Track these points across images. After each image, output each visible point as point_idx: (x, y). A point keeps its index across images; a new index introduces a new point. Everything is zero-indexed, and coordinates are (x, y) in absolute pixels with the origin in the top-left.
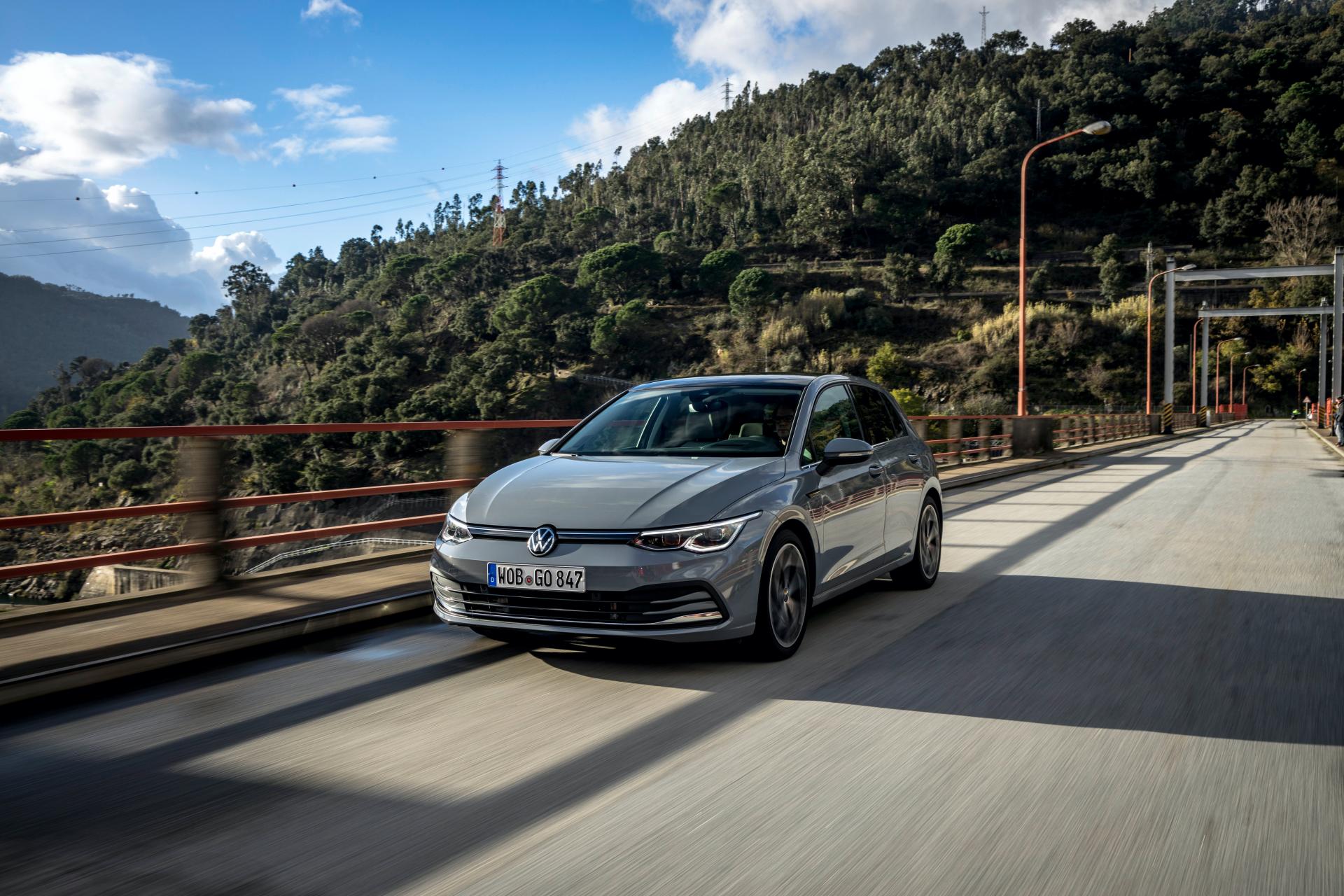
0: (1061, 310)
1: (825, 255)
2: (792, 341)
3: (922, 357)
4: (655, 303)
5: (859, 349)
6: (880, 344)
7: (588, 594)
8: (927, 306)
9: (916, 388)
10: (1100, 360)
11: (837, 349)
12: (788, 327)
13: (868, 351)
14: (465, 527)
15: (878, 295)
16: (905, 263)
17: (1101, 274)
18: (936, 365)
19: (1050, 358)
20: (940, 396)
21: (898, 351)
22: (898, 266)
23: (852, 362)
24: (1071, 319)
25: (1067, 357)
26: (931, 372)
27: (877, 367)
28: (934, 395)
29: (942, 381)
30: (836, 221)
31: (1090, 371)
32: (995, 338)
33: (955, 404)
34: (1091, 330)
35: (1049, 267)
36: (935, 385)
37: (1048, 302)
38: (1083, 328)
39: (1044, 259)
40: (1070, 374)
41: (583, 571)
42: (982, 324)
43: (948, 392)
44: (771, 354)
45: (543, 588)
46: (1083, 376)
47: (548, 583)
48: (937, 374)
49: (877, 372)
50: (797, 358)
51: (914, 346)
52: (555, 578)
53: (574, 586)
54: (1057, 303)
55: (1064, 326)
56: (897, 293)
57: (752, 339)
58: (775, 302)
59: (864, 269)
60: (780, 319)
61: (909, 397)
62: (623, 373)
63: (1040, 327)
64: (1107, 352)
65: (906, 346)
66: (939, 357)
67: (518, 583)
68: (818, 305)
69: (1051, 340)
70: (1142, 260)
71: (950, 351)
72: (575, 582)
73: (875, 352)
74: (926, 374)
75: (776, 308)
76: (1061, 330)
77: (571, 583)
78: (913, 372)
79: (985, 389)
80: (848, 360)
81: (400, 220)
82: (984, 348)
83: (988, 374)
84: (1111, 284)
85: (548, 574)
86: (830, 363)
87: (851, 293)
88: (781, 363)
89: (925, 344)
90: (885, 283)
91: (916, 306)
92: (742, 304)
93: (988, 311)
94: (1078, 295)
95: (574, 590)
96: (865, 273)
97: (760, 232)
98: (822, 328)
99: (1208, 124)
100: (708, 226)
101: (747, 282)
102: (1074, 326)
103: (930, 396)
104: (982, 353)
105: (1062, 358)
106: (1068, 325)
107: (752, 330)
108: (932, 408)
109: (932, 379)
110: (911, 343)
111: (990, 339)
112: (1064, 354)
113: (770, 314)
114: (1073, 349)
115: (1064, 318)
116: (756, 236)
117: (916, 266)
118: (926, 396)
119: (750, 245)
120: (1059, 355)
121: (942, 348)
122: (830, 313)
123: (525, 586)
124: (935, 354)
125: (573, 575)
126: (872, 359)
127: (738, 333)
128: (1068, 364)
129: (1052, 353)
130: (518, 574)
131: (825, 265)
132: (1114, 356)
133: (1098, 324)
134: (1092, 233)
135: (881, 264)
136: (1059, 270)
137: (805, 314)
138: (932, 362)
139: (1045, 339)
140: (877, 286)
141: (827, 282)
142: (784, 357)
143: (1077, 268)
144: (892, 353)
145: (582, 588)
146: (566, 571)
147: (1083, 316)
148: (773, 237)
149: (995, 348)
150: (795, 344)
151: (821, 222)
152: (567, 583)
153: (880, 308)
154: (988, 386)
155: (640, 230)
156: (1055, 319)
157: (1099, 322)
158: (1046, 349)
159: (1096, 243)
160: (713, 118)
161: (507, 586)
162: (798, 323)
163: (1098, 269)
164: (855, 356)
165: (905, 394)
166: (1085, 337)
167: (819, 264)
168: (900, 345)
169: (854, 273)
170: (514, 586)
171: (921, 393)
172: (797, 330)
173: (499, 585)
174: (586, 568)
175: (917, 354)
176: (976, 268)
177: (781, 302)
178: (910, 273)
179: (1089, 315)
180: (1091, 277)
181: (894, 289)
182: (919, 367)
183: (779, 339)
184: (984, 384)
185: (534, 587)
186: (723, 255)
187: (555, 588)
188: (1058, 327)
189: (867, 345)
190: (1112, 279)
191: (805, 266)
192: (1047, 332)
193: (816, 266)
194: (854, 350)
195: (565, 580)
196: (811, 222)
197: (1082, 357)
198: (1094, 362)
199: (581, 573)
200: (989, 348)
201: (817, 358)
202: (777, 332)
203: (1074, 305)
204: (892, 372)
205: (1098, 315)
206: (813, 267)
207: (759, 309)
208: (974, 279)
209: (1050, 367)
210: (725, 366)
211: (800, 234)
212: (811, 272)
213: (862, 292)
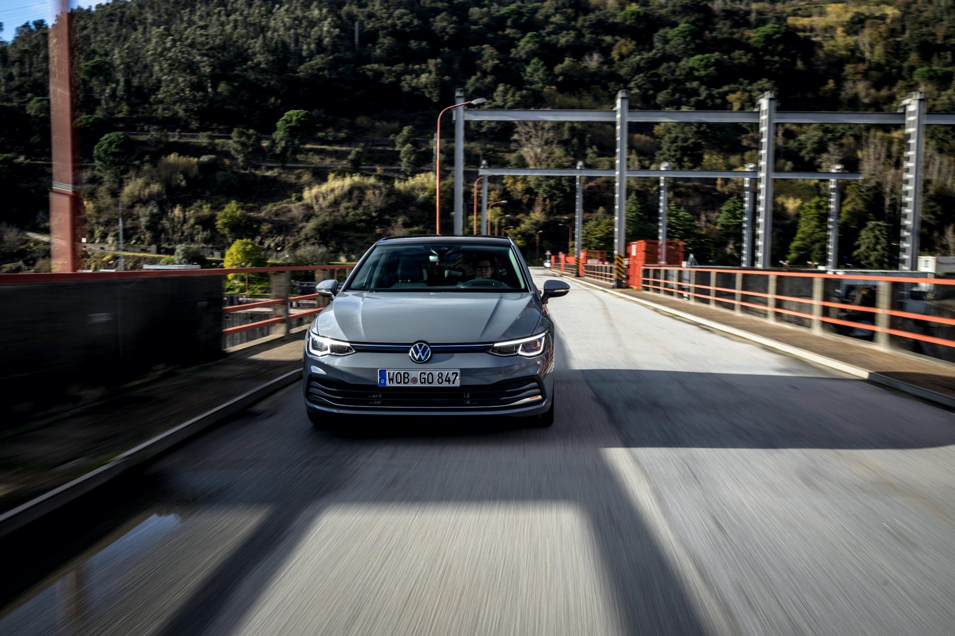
0: (372, 180)
1: (185, 127)
2: (151, 197)
3: (262, 214)
4: (26, 159)
5: (209, 205)
6: (227, 202)
7: (462, 387)
8: (269, 173)
9: (258, 239)
10: (400, 220)
11: (191, 205)
12: (147, 184)
13: (218, 207)
14: (348, 345)
15: (227, 162)
16: (249, 137)
17: (402, 155)
18: (274, 220)
19: (363, 217)
20: (277, 245)
21: (242, 208)
22: (244, 139)
23: (203, 216)
24: (379, 188)
25: (376, 217)
26: (270, 226)
27: (225, 220)
28: (272, 245)
29: (279, 233)
30: (195, 101)
31: (393, 229)
32: (321, 200)
33: (289, 253)
34: (394, 197)
35: (364, 147)
36: (273, 237)
37: (362, 175)
38: (388, 195)
39: (360, 142)
40: (378, 231)
41: (459, 372)
42: (311, 189)
43: (284, 243)
44: (132, 206)
45: (427, 385)
46: (388, 232)
47: (430, 381)
48: (274, 228)
49: (225, 225)
50: (155, 211)
51: (256, 205)
52: (436, 378)
53: (451, 383)
54: (369, 176)
55: (374, 193)
56: (243, 161)
57: (115, 194)
58: (137, 162)
59: (217, 141)
60: (140, 177)
61: (250, 246)
63: (356, 193)
64: (406, 214)
65: (251, 205)
66: (277, 214)
67: (404, 383)
68: (174, 168)
69: (364, 204)
70: (430, 148)
71: (285, 210)
72: (452, 380)
73: (223, 208)
74: (265, 227)
75: (138, 168)
76: (372, 196)
77: (449, 381)
78: (255, 226)
79: (313, 241)
80: (200, 214)
82: (312, 208)
83: (315, 229)
84: (409, 163)
85: (430, 375)
86: (184, 216)
87: (205, 158)
88: (141, 214)
89: (266, 204)
90: (233, 152)
91: (257, 172)
92: (105, 163)
93: (316, 179)
94: (385, 170)
95: (451, 385)
96: (218, 144)
97: (128, 105)
98: (179, 186)
99: (475, 54)
100: (81, 95)
101: (110, 144)
102: (381, 193)
103: (269, 246)
104: (311, 211)
105: (373, 218)
106: (377, 192)
107: (116, 186)
108: (271, 256)
109: (270, 232)
110: (254, 202)
111: (317, 201)
112: (374, 214)
113: (132, 173)
114: (381, 211)
115: (374, 187)
116: (125, 108)
117: (259, 140)
118: (266, 246)
119: (120, 115)
120: (370, 215)
121: (280, 207)
122: (186, 177)
123: (411, 385)
124: (273, 211)
125: (450, 375)
126: (220, 214)
127: (101, 188)
128: (376, 223)
129: (365, 214)
130: (406, 376)
131: (185, 136)
132: (411, 217)
133: (399, 193)
134: (396, 125)
135: (230, 138)
136: (371, 151)
137: (164, 174)
138: (270, 217)
139: (360, 202)
140: (227, 154)
141: (184, 149)
142: (143, 209)
143: (384, 151)
144: (237, 209)
145: (457, 384)
146: (445, 373)
147: (388, 186)
148: (141, 110)
149: (321, 209)
150: (154, 199)
151: (182, 100)
152: (446, 381)
153: (228, 172)
154: (316, 239)
155: (17, 96)
156: (367, 188)
157: (400, 191)
158: (360, 211)
159: (398, 132)
160: (93, 9)
161: (396, 385)
162: (157, 182)
163: (399, 152)
164: (206, 210)
165: (247, 244)
166: (390, 202)
167: (180, 135)
168: (245, 204)
169: (209, 144)
170: (402, 385)
171: (261, 243)
172: (155, 188)
173: (388, 384)
174: (461, 370)
175: (259, 211)
176: (308, 146)
177: (143, 163)
178: (252, 145)
179: (393, 186)
180: (394, 158)
181: (240, 158)
182: (260, 221)
183: (140, 194)
184: (312, 237)
185: (418, 384)
186: (91, 120)
187: (435, 384)
188: (369, 194)
189: (217, 202)
190: (409, 159)
191: (167, 136)
192: (361, 197)
193: (177, 137)
194: (204, 206)
195: (444, 378)
196: (173, 99)
197: (387, 217)
198: (396, 222)
199: (457, 373)
200: (316, 208)
201: (173, 212)
202: (138, 188)
203: (380, 178)
204: (238, 225)
205: (398, 185)
206: (174, 137)
207: (122, 168)
208: (307, 154)
209: (363, 224)
210: (90, 216)
211: (164, 109)
212: (171, 140)
213: (213, 159)
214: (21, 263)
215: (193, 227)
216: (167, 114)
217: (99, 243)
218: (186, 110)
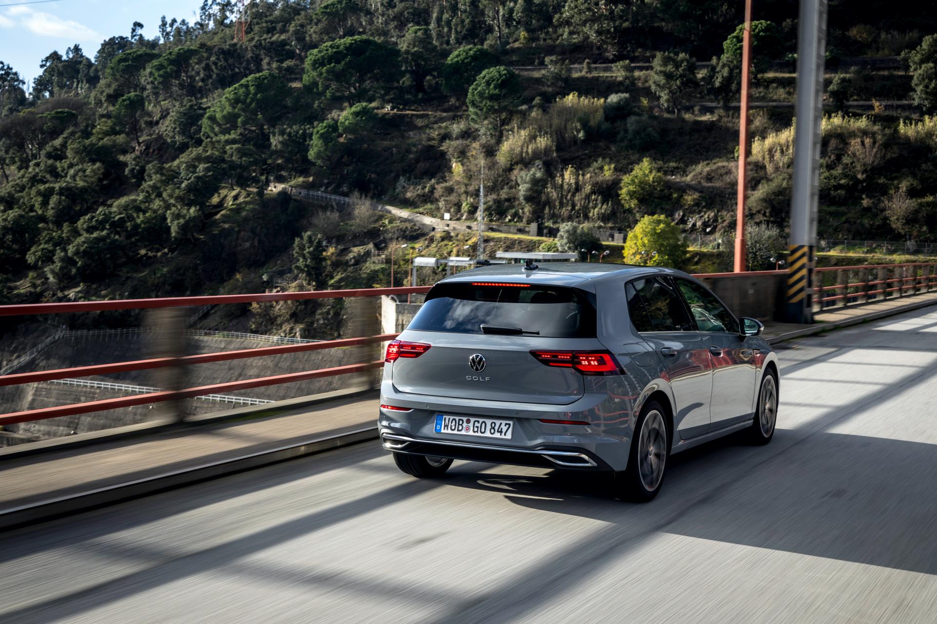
0: (862, 123)
2: (536, 155)
3: (688, 178)
4: (392, 109)
5: (613, 166)
6: (639, 161)
8: (707, 117)
9: (678, 215)
10: (904, 186)
11: (589, 165)
12: (533, 138)
13: (624, 169)
15: (645, 102)
16: (678, 64)
17: (915, 81)
18: (704, 187)
19: (843, 182)
20: (705, 225)
21: (659, 169)
22: (670, 67)
23: (602, 182)
24: (873, 134)
25: (864, 181)
26: (696, 195)
27: (631, 188)
28: (699, 224)
29: (709, 207)
30: (611, 17)
31: (890, 199)
32: (777, 155)
33: (723, 235)
34: (896, 148)
35: (857, 73)
36: (700, 212)
37: (848, 114)
38: (886, 145)
39: (851, 65)
40: (865, 202)
42: (764, 138)
43: (716, 220)
44: (510, 169)
46: (882, 205)
48: (703, 198)
49: (632, 194)
50: (539, 175)
51: (682, 165)
54: (857, 116)
55: (863, 143)
56: (668, 101)
57: (490, 152)
58: (524, 107)
59: (637, 74)
60: (525, 129)
61: (662, 226)
62: (345, 189)
63: (833, 143)
64: (914, 176)
65: (672, 164)
66: (709, 178)
68: (570, 113)
69: (846, 160)
71: (723, 171)
73: (632, 170)
74: (689, 198)
75: (524, 115)
76: (859, 147)
78: (675, 195)
79: (759, 218)
80: (600, 179)
81: (164, 18)
82: (763, 167)
83: (764, 200)
84: (927, 93)
86: (577, 183)
87: (613, 98)
88: (519, 181)
89: (697, 163)
90: (654, 88)
91: (688, 116)
92: (482, 110)
93: (774, 123)
94: (887, 107)
97: (528, 30)
98: (575, 140)
100: (467, 21)
101: (489, 82)
102: (874, 143)
103: (694, 225)
104: (762, 173)
105: (858, 181)
106: (867, 141)
107: (493, 141)
108: (695, 240)
109: (697, 204)
110: (679, 161)
111: (772, 156)
112: (859, 176)
113: (515, 124)
114: (873, 172)
115: (865, 133)
116: (523, 35)
117: (692, 69)
118: (689, 225)
119: (516, 45)
120: (854, 178)
121: (714, 167)
122: (585, 125)
124: (705, 174)
126: (626, 179)
127: (474, 145)
128: (863, 190)
129: (845, 176)
131: (595, 68)
132: (922, 180)
133: (907, 142)
134: (911, 34)
135: (652, 68)
136: (867, 78)
137: (556, 121)
138: (700, 183)
139: (839, 158)
140: (647, 92)
141: (587, 87)
142: (523, 173)
143: (890, 78)
144: (651, 172)
147: (887, 131)
148: (542, 36)
149: (777, 169)
150: (540, 159)
151: (594, 19)
153: (645, 117)
154: (764, 215)
156: (853, 134)
157: (907, 139)
158: (838, 171)
159: (913, 45)
162: (546, 133)
163: (912, 77)
164: (608, 173)
165: (659, 222)
166: (888, 156)
168: (665, 163)
169: (626, 78)
171: (683, 221)
172: (542, 142)
175: (685, 173)
176: (771, 75)
177: (531, 108)
179: (896, 131)
180: (904, 87)
181: (664, 96)
182: (683, 189)
183: (522, 152)
184: (759, 212)
186: (471, 52)
188: (855, 144)
189: (625, 162)
190: (927, 87)
191: (569, 70)
192: (842, 149)
194: (606, 168)
196: (583, 17)
197: (882, 181)
198: (897, 188)
200: (770, 168)
201: (562, 176)
202: (520, 144)
203: (876, 119)
204: (651, 194)
205: (907, 130)
206: (580, 71)
207: (504, 115)
208: (767, 87)
209: (841, 192)
210: (458, 183)
211: (571, 33)
212: (575, 75)
213: (626, 98)
214: (371, 246)
215: (588, 197)
216: (576, 39)
217: (466, 219)
218: (599, 33)
